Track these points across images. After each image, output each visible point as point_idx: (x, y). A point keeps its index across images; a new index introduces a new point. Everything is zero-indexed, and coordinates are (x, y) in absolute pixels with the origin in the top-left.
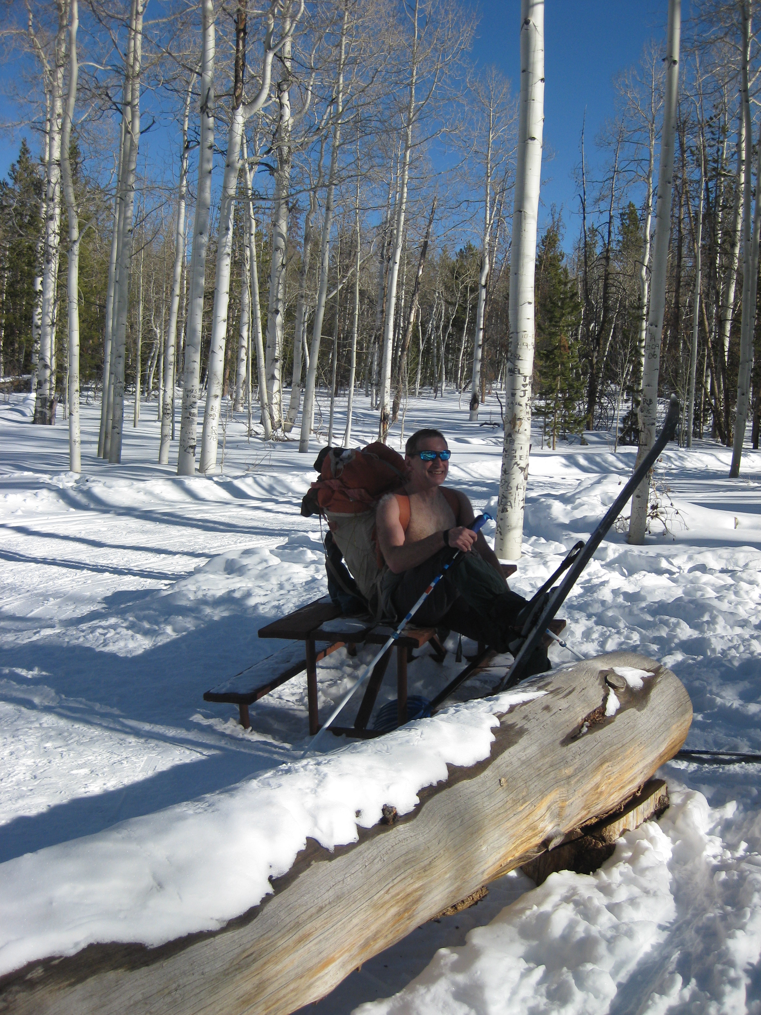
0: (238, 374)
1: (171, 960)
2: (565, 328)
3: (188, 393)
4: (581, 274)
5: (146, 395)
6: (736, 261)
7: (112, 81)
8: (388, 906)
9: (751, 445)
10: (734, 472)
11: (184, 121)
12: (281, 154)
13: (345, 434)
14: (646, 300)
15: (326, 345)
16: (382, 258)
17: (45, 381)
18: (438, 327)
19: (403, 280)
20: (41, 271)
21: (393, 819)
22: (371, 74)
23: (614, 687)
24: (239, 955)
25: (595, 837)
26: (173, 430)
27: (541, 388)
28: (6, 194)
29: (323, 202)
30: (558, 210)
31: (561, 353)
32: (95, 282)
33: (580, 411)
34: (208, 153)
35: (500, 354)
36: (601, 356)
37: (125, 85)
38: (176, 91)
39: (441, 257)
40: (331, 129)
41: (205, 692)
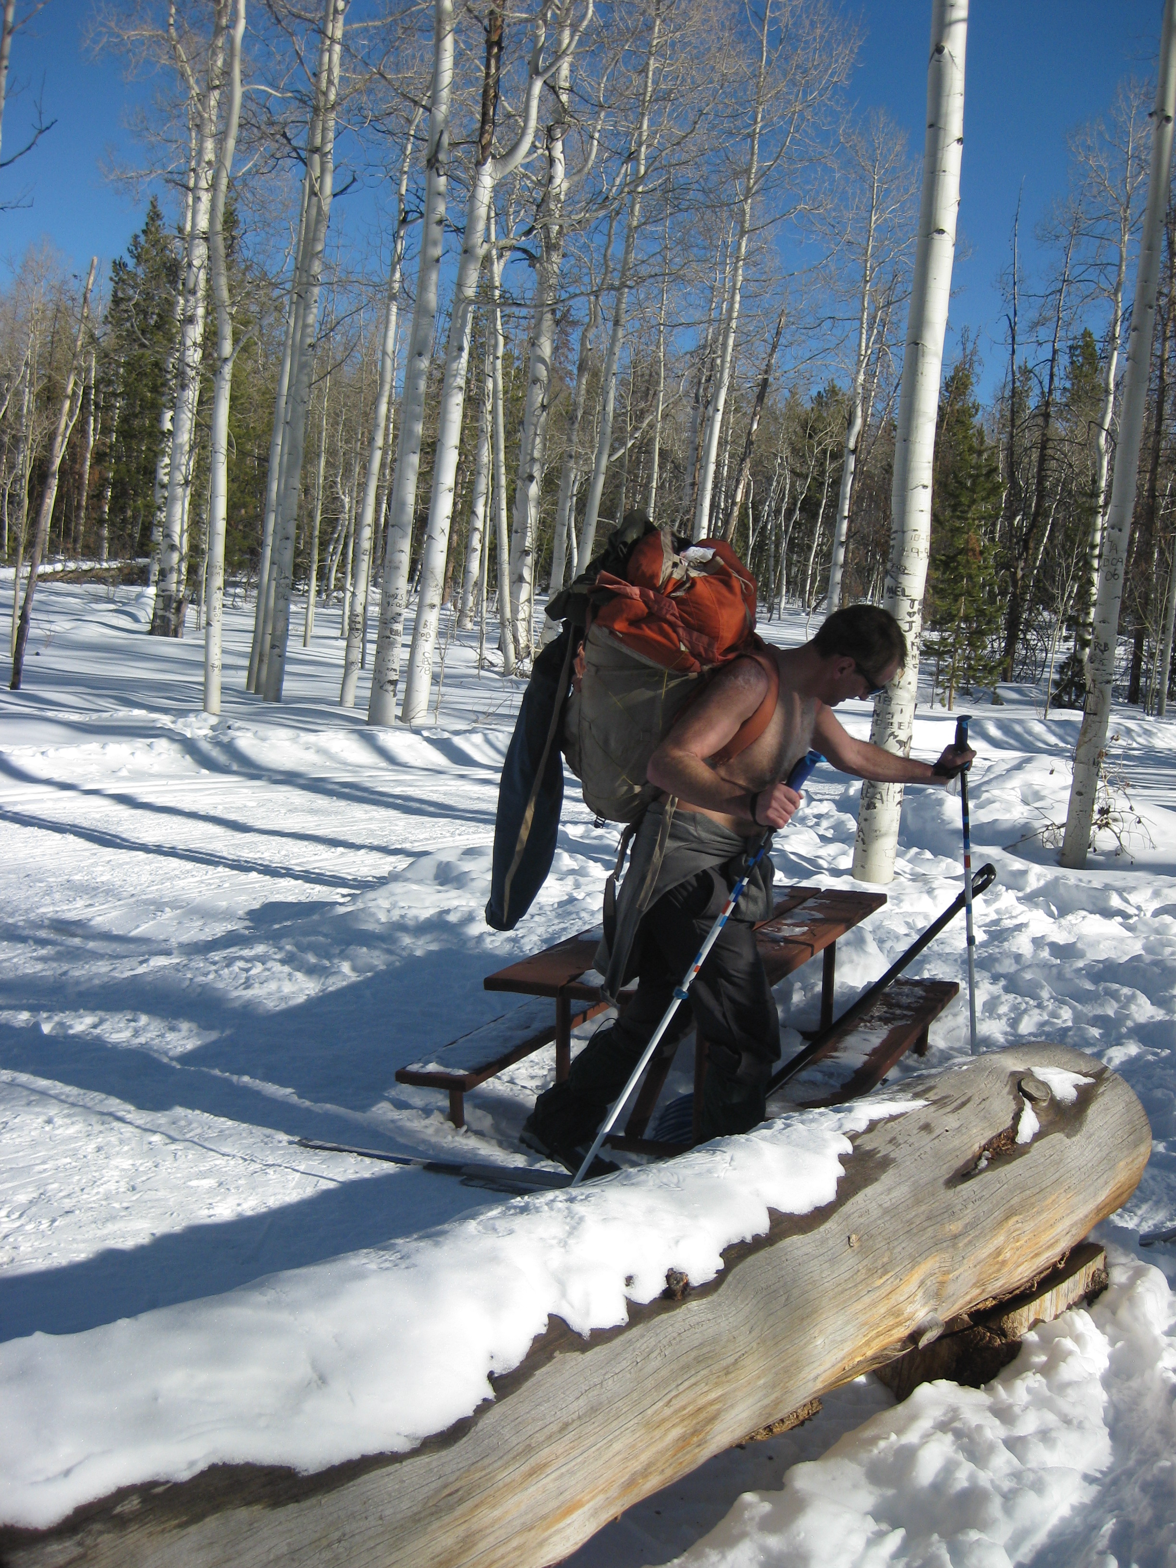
0: (466, 572)
1: (334, 1495)
2: (976, 522)
3: (388, 599)
4: (1004, 438)
5: (324, 597)
7: (293, 113)
8: (668, 1425)
11: (401, 180)
12: (547, 237)
14: (1103, 484)
16: (697, 402)
17: (171, 569)
18: (778, 512)
19: (727, 435)
20: (171, 401)
21: (683, 1292)
22: (691, 117)
23: (1031, 1098)
24: (438, 1491)
25: (990, 1330)
26: (364, 653)
27: (934, 614)
28: (123, 281)
29: (610, 314)
30: (972, 336)
31: (968, 561)
32: (253, 420)
33: (994, 652)
34: (436, 231)
35: (873, 556)
36: (1029, 567)
37: (312, 121)
38: (390, 133)
39: (788, 403)
40: (626, 201)
41: (399, 1068)
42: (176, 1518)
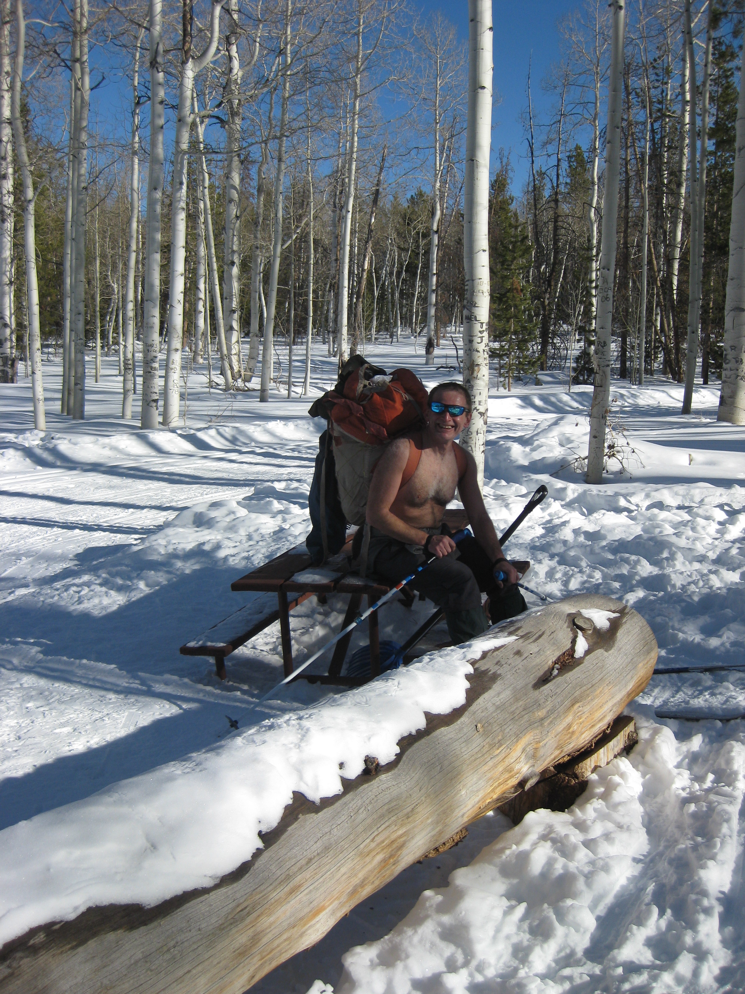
0: (196, 326)
1: (168, 918)
2: (517, 271)
3: (148, 348)
4: (531, 217)
5: (106, 350)
6: (683, 201)
7: (60, 36)
8: (374, 853)
9: (700, 381)
10: (686, 409)
11: (134, 77)
12: (232, 108)
13: (305, 382)
14: (595, 241)
15: (282, 295)
16: (335, 207)
17: (6, 339)
18: (391, 273)
19: (355, 227)
21: (376, 770)
22: (318, 24)
23: (582, 629)
24: (234, 909)
25: (567, 775)
26: (135, 384)
27: (495, 331)
29: (276, 155)
30: (506, 153)
31: (514, 296)
32: (50, 239)
33: (534, 352)
34: (160, 108)
35: (454, 297)
36: (552, 297)
37: (73, 41)
38: (125, 46)
39: (393, 204)
40: (280, 81)
41: (182, 645)
42: (69, 943)
